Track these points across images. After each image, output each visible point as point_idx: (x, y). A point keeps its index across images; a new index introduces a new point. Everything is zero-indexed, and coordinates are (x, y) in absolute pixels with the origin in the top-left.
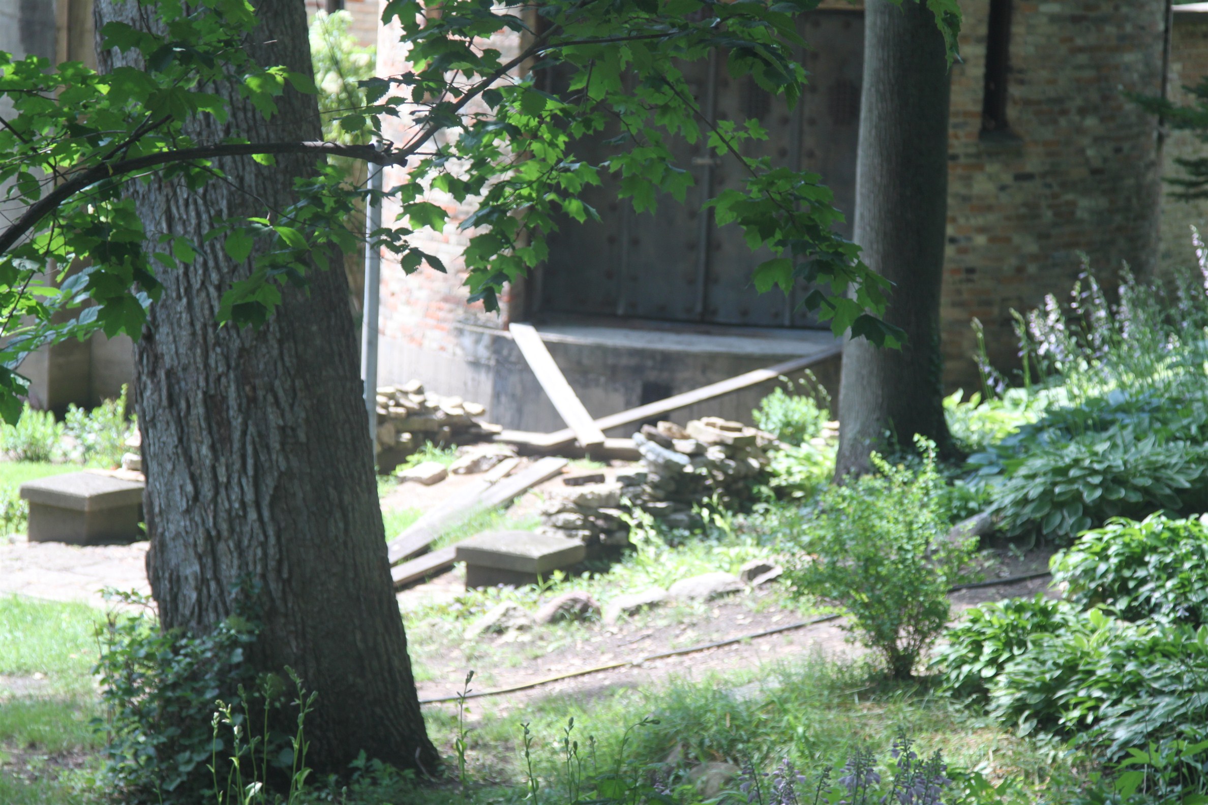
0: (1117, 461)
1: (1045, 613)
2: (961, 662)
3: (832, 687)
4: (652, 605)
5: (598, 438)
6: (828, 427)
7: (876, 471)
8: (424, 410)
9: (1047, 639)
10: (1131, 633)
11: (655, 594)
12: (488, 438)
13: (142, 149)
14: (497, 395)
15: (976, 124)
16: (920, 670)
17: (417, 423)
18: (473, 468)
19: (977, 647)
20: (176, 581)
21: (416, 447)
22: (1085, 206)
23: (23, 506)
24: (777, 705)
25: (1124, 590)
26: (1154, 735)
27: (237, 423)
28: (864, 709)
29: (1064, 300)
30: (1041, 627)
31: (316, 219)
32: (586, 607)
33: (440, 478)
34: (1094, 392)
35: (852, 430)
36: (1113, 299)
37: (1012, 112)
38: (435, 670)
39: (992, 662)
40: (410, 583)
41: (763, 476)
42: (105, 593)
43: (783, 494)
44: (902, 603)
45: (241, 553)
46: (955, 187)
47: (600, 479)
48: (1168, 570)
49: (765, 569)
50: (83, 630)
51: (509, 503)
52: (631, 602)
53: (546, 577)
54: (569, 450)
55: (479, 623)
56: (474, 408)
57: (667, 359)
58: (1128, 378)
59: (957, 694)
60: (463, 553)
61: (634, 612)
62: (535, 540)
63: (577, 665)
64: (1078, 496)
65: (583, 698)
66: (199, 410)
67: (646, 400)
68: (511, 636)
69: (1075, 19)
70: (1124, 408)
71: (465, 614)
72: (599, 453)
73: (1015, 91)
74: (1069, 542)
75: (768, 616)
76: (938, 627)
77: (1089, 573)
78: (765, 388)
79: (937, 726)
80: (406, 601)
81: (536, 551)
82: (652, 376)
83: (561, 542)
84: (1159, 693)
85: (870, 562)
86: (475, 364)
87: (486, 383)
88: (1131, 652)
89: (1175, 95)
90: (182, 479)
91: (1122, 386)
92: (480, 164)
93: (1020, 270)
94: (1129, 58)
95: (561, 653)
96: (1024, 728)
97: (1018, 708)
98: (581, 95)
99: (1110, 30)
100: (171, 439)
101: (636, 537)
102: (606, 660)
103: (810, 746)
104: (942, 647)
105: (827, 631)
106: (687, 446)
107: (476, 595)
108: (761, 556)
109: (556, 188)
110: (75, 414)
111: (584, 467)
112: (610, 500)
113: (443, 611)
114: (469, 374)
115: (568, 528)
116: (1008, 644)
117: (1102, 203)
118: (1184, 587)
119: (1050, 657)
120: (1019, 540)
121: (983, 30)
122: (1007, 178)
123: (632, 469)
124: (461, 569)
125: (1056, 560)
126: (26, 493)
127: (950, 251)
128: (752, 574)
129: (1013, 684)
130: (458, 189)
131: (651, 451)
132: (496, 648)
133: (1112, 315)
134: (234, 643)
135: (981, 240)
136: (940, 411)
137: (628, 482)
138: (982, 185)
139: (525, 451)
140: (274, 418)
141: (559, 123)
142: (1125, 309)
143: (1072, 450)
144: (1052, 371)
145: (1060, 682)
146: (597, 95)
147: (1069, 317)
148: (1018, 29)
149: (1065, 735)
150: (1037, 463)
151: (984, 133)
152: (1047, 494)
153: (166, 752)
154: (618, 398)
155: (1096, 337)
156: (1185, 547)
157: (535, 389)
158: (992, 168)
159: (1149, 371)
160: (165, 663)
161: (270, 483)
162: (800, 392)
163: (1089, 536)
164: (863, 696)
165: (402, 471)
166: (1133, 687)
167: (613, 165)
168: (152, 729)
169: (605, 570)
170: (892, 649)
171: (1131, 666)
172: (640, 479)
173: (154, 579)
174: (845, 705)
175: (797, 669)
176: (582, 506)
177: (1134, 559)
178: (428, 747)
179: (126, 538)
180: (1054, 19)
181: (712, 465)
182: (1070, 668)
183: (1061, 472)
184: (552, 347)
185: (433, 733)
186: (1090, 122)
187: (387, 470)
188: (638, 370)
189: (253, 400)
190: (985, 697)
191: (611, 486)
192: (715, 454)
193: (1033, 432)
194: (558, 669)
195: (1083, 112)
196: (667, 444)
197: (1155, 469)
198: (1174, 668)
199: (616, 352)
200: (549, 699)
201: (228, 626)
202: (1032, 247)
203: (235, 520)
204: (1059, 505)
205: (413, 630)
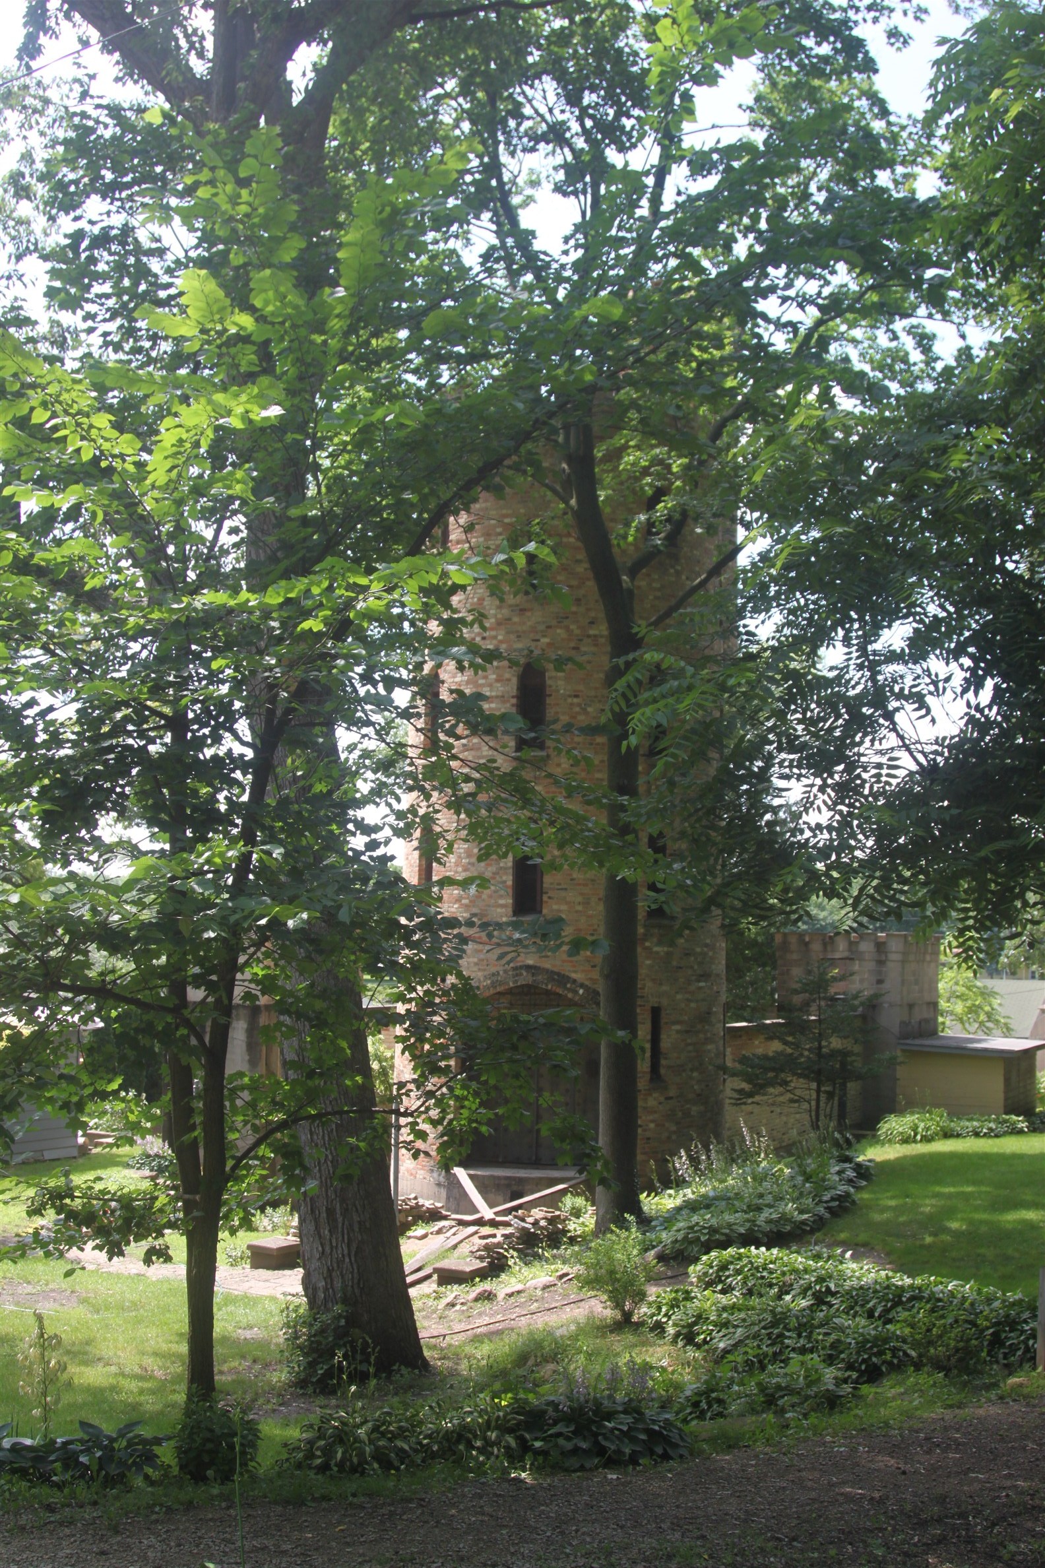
0: (714, 1222)
1: (687, 1292)
2: (653, 1315)
3: (598, 1328)
4: (519, 1292)
5: (491, 1216)
6: (591, 1209)
7: (612, 1232)
8: (418, 1206)
9: (688, 1304)
10: (724, 1300)
11: (520, 1287)
12: (445, 1218)
13: (303, 1113)
14: (448, 1198)
15: (648, 1077)
16: (635, 1319)
17: (415, 1212)
18: (439, 1232)
19: (659, 1308)
20: (315, 1289)
21: (414, 1223)
22: (695, 1110)
23: (249, 1253)
24: (574, 1337)
25: (721, 1281)
26: (736, 1345)
27: (340, 1220)
28: (613, 1337)
29: (688, 1151)
30: (686, 1299)
31: (375, 1137)
32: (490, 1293)
33: (425, 1236)
34: (703, 1190)
35: (601, 1213)
36: (708, 1151)
37: (662, 1071)
38: (426, 1324)
39: (666, 1315)
40: (414, 1284)
41: (565, 1232)
42: (284, 1294)
43: (572, 1241)
44: (626, 1291)
45: (342, 1276)
46: (640, 1103)
47: (494, 1236)
48: (738, 1272)
49: (567, 1274)
50: (274, 1308)
51: (455, 1247)
52: (509, 1290)
53: (472, 1280)
54: (480, 1222)
55: (445, 1301)
56: (439, 1205)
57: (521, 1181)
58: (716, 1184)
59: (652, 1329)
60: (436, 1270)
61: (511, 1295)
62: (467, 1264)
63: (487, 1320)
64: (698, 1238)
65: (490, 1336)
66: (324, 1215)
67: (512, 1200)
68: (458, 1307)
69: (687, 1032)
70: (715, 1198)
71: (438, 1298)
72: (493, 1224)
73: (663, 1062)
74: (696, 1260)
75: (568, 1295)
76: (642, 1300)
77: (705, 1274)
78: (563, 1192)
79: (643, 1344)
80: (412, 1292)
81: (468, 1269)
82: (515, 1188)
83: (478, 1264)
84: (736, 1327)
85: (612, 1272)
86: (439, 1185)
87: (444, 1193)
88: (724, 1309)
89: (729, 1064)
90: (317, 1245)
91: (714, 1188)
92: (443, 1111)
93: (669, 1138)
94: (709, 1047)
95: (480, 1314)
96: (680, 1344)
97: (677, 1335)
98: (486, 1082)
99: (701, 1036)
100: (312, 1228)
101: (511, 1262)
102: (499, 1317)
103: (589, 1355)
104: (644, 1309)
105: (593, 1302)
106: (530, 1220)
107: (442, 1289)
108: (566, 1269)
109: (476, 1121)
110: (269, 1210)
111: (486, 1230)
112: (499, 1245)
113: (428, 1296)
114: (436, 1189)
115: (481, 1258)
116: (672, 1307)
117: (702, 1108)
118: (746, 1279)
119: (690, 1312)
120: (674, 1258)
121: (649, 1037)
122: (662, 1099)
123: (509, 1230)
124: (435, 1277)
125: (691, 1269)
126: (250, 1247)
127: (640, 1130)
128: (561, 1277)
129: (675, 1325)
130: (434, 1123)
131: (515, 1222)
132: (451, 1313)
133: (708, 1157)
134: (340, 1316)
135: (652, 1125)
136: (639, 1202)
137: (506, 1236)
138: (651, 1102)
139: (461, 1223)
140: (356, 1218)
141: (476, 1094)
142: (713, 1155)
143: (695, 1218)
144: (684, 1181)
145: (695, 1323)
146: (492, 1082)
147: (690, 1157)
148: (663, 1036)
149: (698, 1346)
150: (681, 1225)
151: (652, 1080)
152: (685, 1238)
153: (312, 1365)
154: (500, 1198)
155: (702, 1167)
156: (745, 1261)
157: (465, 1194)
158: (655, 1095)
159: (725, 1181)
160: (311, 1325)
161: (354, 1246)
162: (578, 1194)
163: (704, 1258)
164: (611, 1332)
165: (410, 1233)
166: (726, 1324)
167: (500, 1111)
168: (305, 1355)
169: (498, 1276)
170: (623, 1310)
171: (725, 1315)
172: (512, 1235)
173: (306, 1289)
174: (604, 1336)
175: (582, 1320)
176: (487, 1248)
177: (724, 1267)
178: (424, 1359)
179: (292, 1266)
180: (678, 1032)
181: (542, 1228)
182: (699, 1317)
183: (691, 1228)
184: (471, 1176)
185: (427, 1353)
186: (695, 1074)
187: (403, 1233)
188: (508, 1186)
189: (347, 1210)
190: (663, 1331)
191: (499, 1239)
192: (543, 1223)
193: (678, 1209)
194: (479, 1322)
195: (692, 1070)
196: (523, 1220)
197: (730, 1225)
198: (742, 1315)
199: (499, 1178)
200: (476, 1336)
201: (338, 1309)
202: (674, 1128)
203: (340, 1262)
204: (691, 1242)
205: (416, 1305)
